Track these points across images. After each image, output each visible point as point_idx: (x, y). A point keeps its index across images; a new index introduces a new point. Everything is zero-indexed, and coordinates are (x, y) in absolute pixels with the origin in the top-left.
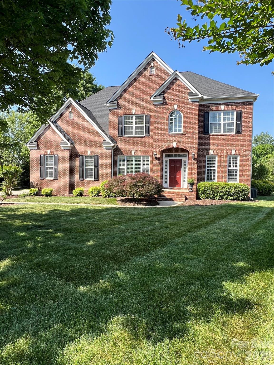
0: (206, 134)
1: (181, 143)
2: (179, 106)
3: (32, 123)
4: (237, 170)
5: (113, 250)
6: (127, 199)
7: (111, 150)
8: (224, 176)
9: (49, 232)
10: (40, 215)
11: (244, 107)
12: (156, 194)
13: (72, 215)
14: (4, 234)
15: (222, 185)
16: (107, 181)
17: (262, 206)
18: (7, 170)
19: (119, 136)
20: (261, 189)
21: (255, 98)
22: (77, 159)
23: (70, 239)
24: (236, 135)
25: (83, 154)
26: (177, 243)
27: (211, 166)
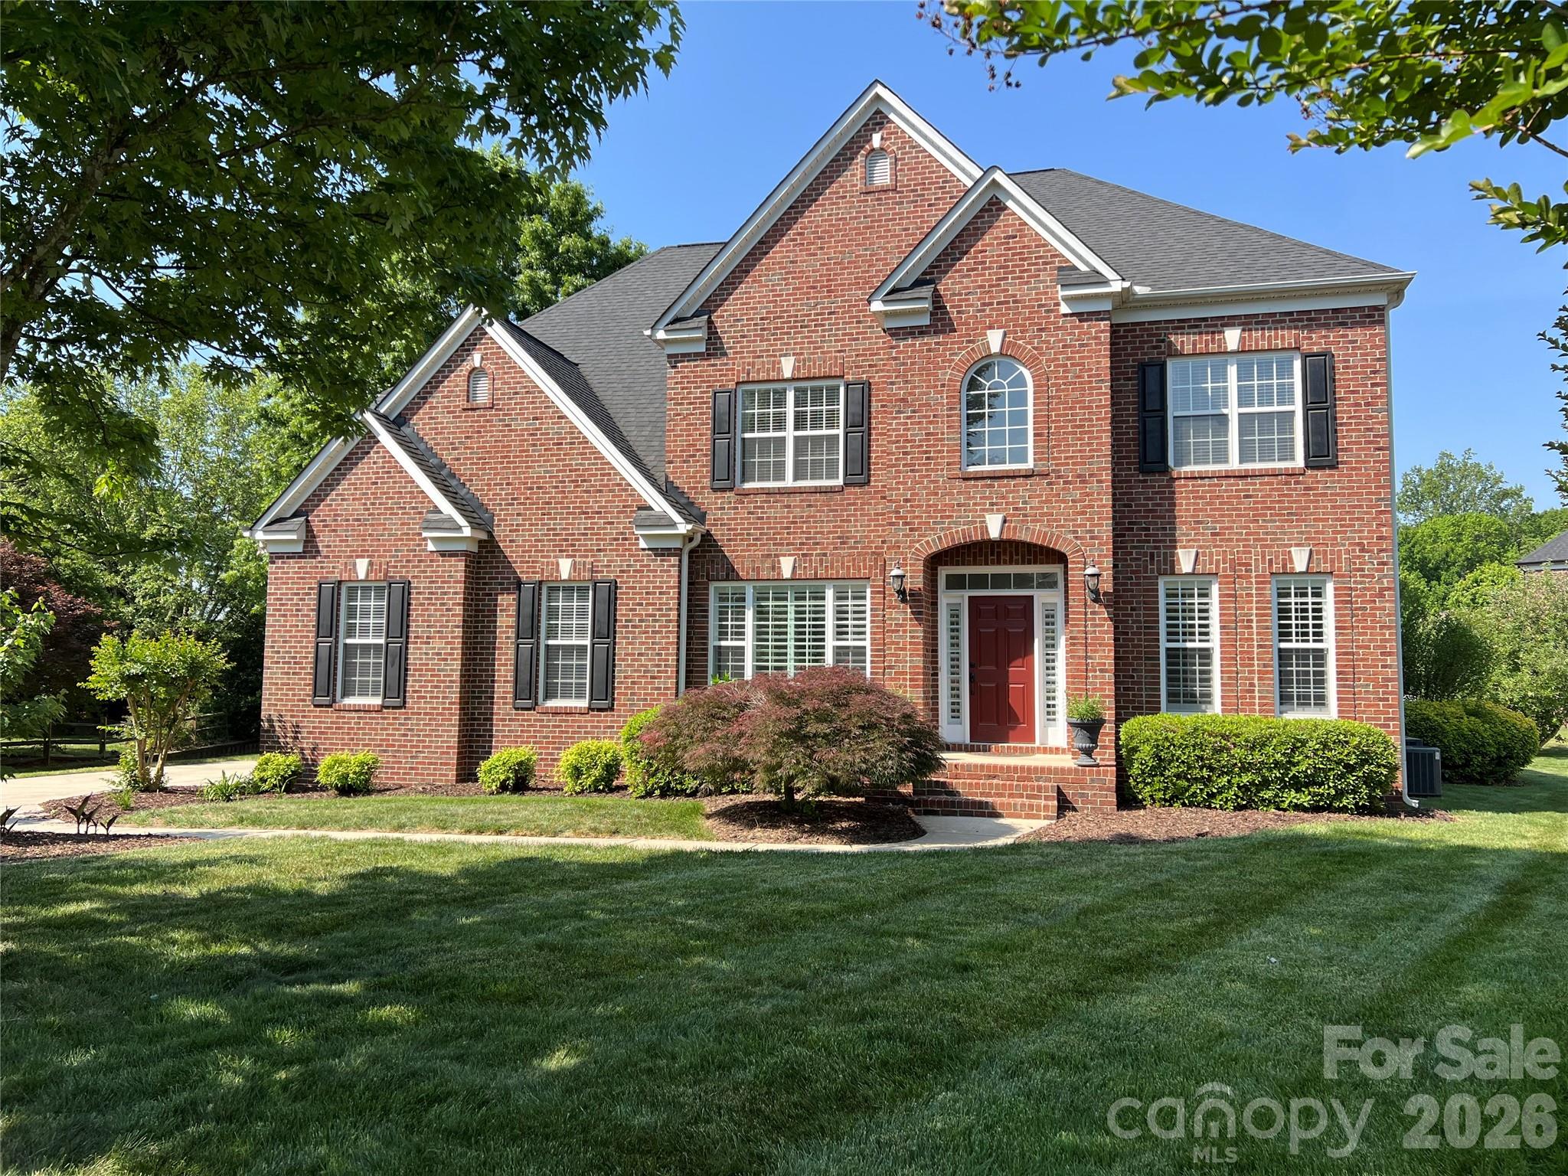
0: (1152, 472)
1: (1025, 515)
2: (1010, 338)
3: (284, 424)
4: (1322, 650)
5: (675, 1104)
6: (757, 803)
7: (678, 552)
8: (1256, 682)
9: (339, 1000)
10: (303, 899)
11: (1343, 336)
12: (903, 779)
13: (464, 899)
14: (100, 1013)
15: (1251, 732)
16: (655, 712)
17: (1471, 843)
18: (149, 659)
19: (718, 484)
20: (1461, 750)
21: (1396, 290)
22: (506, 601)
23: (446, 1038)
24: (1309, 472)
25: (538, 577)
26: (1022, 1063)
27: (1188, 630)
